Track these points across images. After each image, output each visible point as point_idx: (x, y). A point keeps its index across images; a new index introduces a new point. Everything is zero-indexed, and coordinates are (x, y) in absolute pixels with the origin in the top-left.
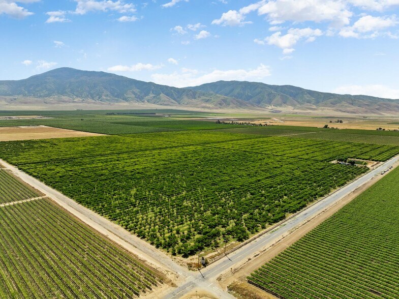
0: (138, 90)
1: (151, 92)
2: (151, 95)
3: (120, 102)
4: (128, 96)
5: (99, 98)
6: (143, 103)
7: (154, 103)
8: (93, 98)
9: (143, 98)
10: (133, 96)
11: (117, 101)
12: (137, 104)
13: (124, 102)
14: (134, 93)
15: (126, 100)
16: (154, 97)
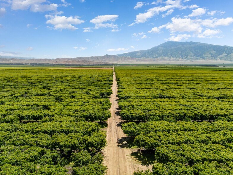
0: (214, 52)
1: (224, 52)
2: (224, 54)
3: (200, 59)
4: (206, 56)
5: (186, 58)
6: (216, 60)
7: (225, 60)
8: (182, 58)
9: (217, 57)
10: (210, 55)
11: (197, 59)
12: (211, 61)
13: (202, 60)
14: (211, 53)
15: (204, 58)
16: (226, 56)
